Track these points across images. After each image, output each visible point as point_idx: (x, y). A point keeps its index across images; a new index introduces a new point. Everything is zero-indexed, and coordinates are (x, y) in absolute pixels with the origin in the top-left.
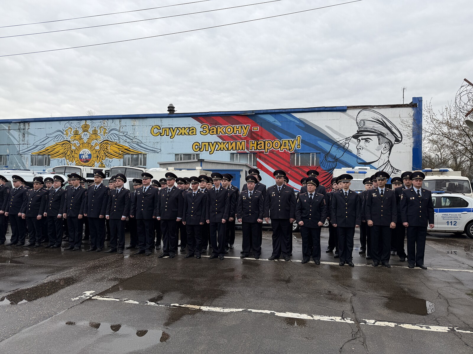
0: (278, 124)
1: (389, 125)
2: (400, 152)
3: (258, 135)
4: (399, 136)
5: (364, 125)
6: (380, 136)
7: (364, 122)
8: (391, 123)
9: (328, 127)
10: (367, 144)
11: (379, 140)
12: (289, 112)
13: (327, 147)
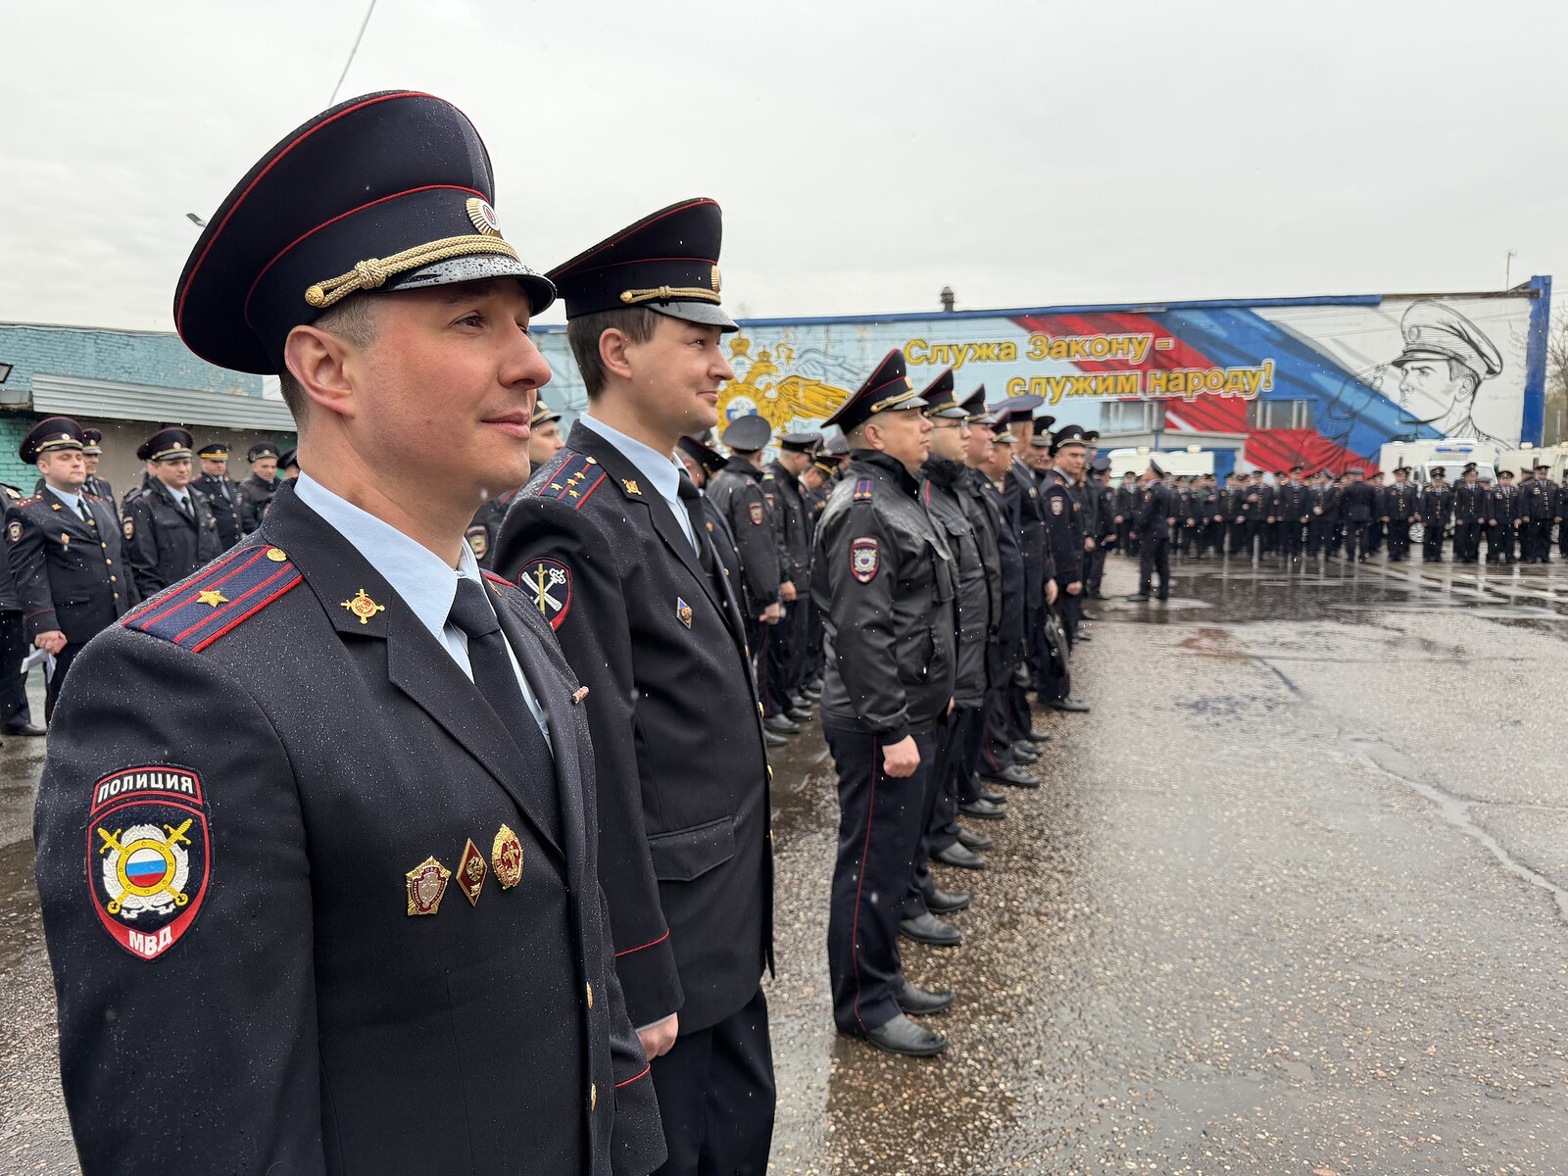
0: (1220, 332)
1: (1474, 337)
2: (1496, 398)
3: (1170, 359)
4: (1496, 361)
5: (1419, 336)
6: (1454, 363)
7: (1419, 331)
8: (1479, 332)
9: (1337, 342)
10: (1423, 379)
11: (1451, 370)
12: (1245, 306)
13: (1333, 386)
